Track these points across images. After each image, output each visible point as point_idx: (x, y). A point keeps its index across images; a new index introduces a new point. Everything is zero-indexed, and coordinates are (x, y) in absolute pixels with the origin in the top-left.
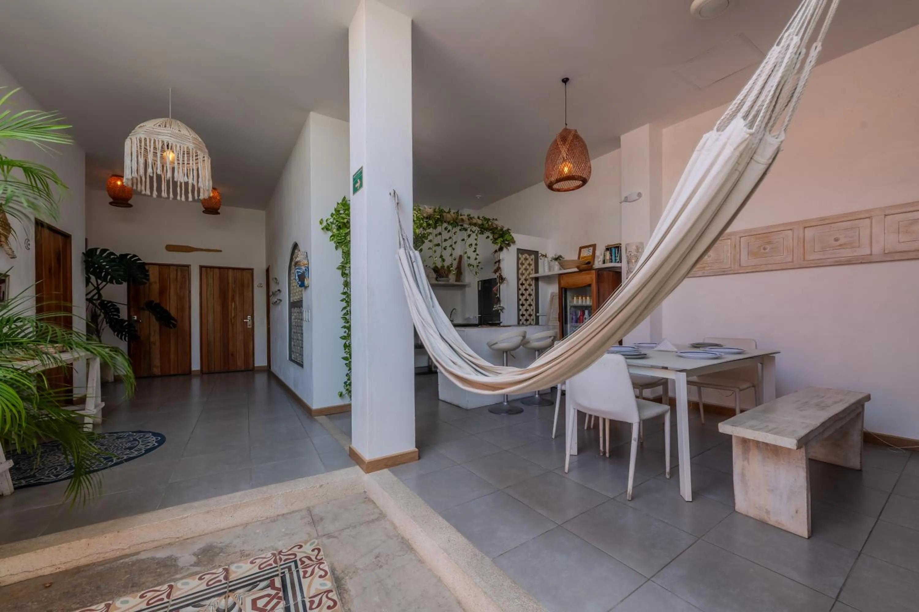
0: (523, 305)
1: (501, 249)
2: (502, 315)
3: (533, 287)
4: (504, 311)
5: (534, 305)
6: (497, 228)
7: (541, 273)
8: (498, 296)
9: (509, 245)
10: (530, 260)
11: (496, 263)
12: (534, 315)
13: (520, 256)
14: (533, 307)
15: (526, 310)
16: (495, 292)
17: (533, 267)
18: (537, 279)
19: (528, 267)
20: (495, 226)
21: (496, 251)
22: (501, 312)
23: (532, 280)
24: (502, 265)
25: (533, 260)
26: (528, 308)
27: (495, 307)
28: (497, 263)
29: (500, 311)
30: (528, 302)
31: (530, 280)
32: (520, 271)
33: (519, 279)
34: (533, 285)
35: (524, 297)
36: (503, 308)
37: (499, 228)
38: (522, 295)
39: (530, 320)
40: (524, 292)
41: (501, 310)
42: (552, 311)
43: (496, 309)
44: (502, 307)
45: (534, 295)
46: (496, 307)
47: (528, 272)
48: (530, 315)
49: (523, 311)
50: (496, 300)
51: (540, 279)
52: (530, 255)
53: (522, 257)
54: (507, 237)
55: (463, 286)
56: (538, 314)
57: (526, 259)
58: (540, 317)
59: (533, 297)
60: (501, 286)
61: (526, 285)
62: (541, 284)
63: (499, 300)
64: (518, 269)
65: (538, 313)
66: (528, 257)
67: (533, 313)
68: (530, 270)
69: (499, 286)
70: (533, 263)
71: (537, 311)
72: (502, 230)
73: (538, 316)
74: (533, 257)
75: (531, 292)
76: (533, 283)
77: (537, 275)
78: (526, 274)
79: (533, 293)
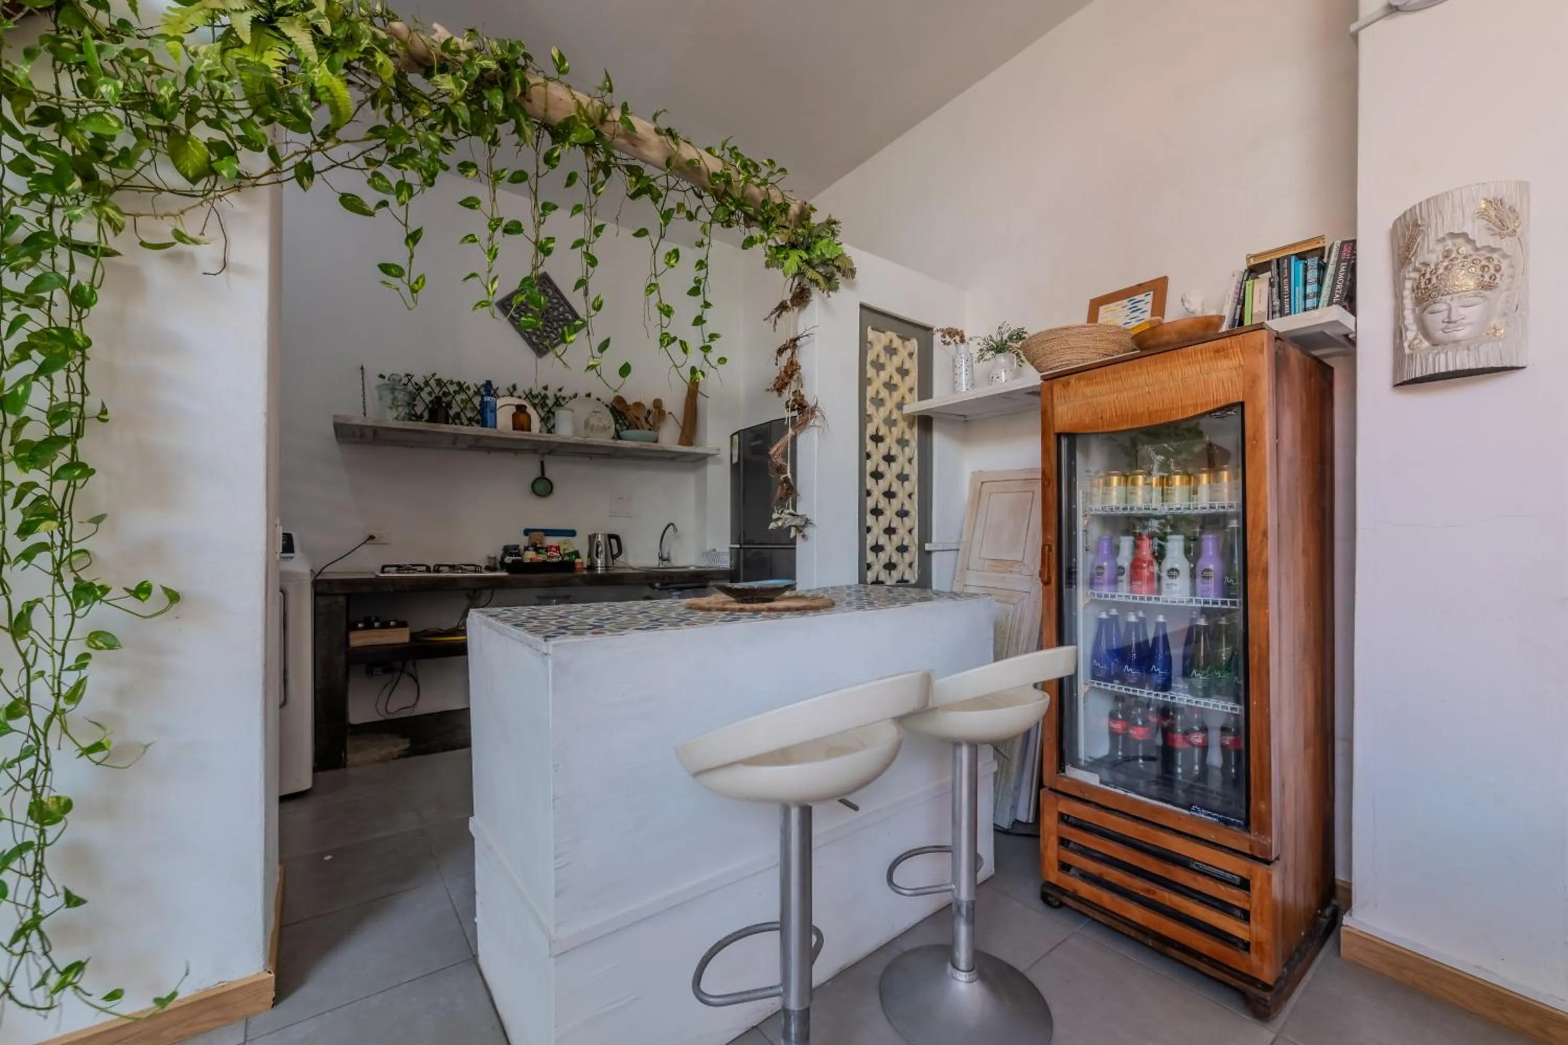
0: (877, 512)
1: (801, 297)
2: (800, 544)
3: (912, 450)
4: (808, 531)
5: (914, 514)
6: (784, 208)
7: (941, 397)
8: (789, 475)
9: (830, 283)
10: (903, 353)
11: (780, 351)
12: (914, 549)
13: (871, 335)
14: (913, 520)
15: (890, 531)
16: (780, 461)
17: (913, 379)
18: (925, 422)
19: (897, 379)
20: (778, 201)
21: (783, 307)
22: (799, 540)
23: (911, 426)
24: (804, 358)
25: (915, 356)
26: (896, 523)
27: (775, 516)
28: (788, 352)
29: (793, 530)
30: (896, 504)
31: (902, 425)
32: (870, 392)
33: (864, 419)
34: (914, 444)
35: (883, 485)
36: (807, 522)
37: (794, 209)
38: (877, 475)
39: (901, 568)
40: (883, 467)
41: (799, 529)
42: (979, 532)
43: (780, 523)
44: (802, 516)
45: (914, 478)
46: (780, 519)
47: (897, 396)
48: (902, 549)
49: (876, 535)
50: (779, 492)
51: (935, 424)
52: (905, 338)
53: (878, 340)
54: (822, 248)
55: (700, 460)
56: (928, 547)
57: (891, 351)
58: (935, 557)
59: (912, 485)
60: (800, 439)
61: (888, 440)
62: (939, 440)
63: (791, 490)
64: (864, 382)
65: (929, 540)
66: (897, 343)
67: (912, 541)
68: (903, 389)
69: (794, 439)
70: (912, 366)
71: (925, 535)
72: (804, 215)
73: (929, 553)
74: (913, 345)
75: (907, 465)
76: (913, 435)
77: (926, 405)
78: (890, 404)
79: (913, 471)
